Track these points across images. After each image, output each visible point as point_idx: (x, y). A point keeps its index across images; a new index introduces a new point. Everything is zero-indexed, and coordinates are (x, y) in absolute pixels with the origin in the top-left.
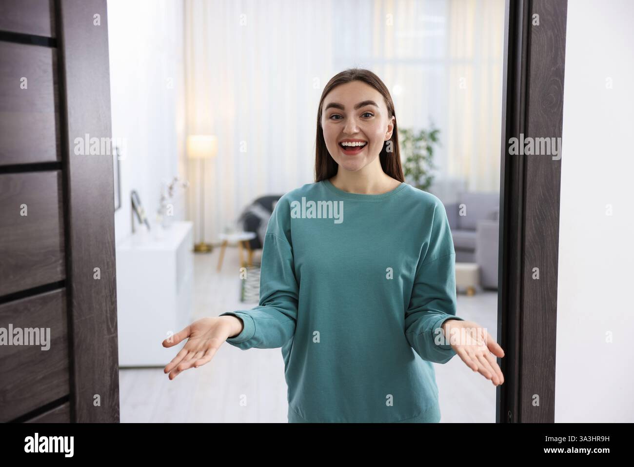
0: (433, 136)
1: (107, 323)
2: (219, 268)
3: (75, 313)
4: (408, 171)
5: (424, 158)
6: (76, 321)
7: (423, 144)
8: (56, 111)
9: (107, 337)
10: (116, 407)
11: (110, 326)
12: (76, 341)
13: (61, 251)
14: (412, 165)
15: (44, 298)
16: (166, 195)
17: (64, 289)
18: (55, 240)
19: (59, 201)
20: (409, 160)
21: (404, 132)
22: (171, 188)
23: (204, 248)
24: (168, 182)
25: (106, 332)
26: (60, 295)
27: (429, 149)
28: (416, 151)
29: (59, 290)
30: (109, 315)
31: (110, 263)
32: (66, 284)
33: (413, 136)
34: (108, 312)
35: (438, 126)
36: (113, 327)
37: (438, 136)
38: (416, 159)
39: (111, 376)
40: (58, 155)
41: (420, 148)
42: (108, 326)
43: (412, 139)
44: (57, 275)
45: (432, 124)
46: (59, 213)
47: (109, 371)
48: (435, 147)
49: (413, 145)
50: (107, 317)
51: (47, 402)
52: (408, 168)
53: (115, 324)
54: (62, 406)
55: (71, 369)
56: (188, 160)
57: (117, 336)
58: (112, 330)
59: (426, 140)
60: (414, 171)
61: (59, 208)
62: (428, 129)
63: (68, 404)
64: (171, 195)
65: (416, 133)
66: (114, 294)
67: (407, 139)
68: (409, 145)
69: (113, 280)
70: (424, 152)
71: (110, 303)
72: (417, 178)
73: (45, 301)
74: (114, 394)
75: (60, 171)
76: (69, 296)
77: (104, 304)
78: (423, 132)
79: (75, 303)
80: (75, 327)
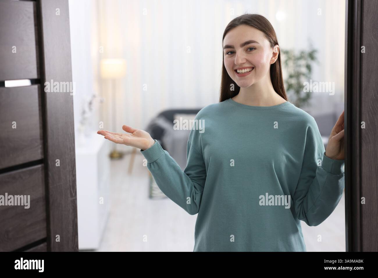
0: (312, 56)
1: (70, 189)
2: (130, 170)
3: (50, 181)
4: (290, 86)
5: (304, 74)
6: (51, 187)
7: (303, 62)
8: (36, 44)
9: (70, 199)
10: (77, 248)
11: (72, 192)
12: (51, 200)
13: (41, 139)
14: (293, 81)
15: (31, 170)
16: (87, 109)
17: (43, 165)
18: (37, 131)
19: (39, 105)
20: (291, 76)
21: (286, 52)
22: (90, 103)
23: (116, 155)
24: (88, 99)
25: (69, 196)
26: (41, 169)
27: (309, 67)
28: (298, 69)
29: (40, 166)
30: (71, 184)
31: (72, 148)
32: (44, 161)
33: (294, 56)
34: (71, 181)
35: (316, 46)
36: (74, 192)
37: (316, 55)
38: (297, 75)
39: (73, 226)
40: (38, 74)
41: (300, 66)
42: (71, 191)
43: (293, 58)
44: (38, 155)
45: (311, 45)
46: (39, 113)
47: (71, 223)
48: (314, 65)
49: (294, 63)
50: (70, 185)
51: (33, 241)
52: (290, 84)
53: (75, 190)
54: (42, 245)
55: (48, 219)
56: (101, 81)
57: (76, 199)
58: (74, 194)
59: (305, 59)
60: (296, 86)
61: (39, 110)
62: (307, 49)
63: (46, 244)
64: (90, 109)
65: (297, 53)
66: (75, 170)
67: (289, 58)
68: (291, 63)
69: (73, 160)
70: (304, 70)
71: (72, 176)
72: (298, 92)
73: (31, 172)
74: (75, 239)
75: (39, 85)
76: (46, 169)
77: (68, 176)
78: (302, 53)
79: (50, 174)
80: (50, 191)
